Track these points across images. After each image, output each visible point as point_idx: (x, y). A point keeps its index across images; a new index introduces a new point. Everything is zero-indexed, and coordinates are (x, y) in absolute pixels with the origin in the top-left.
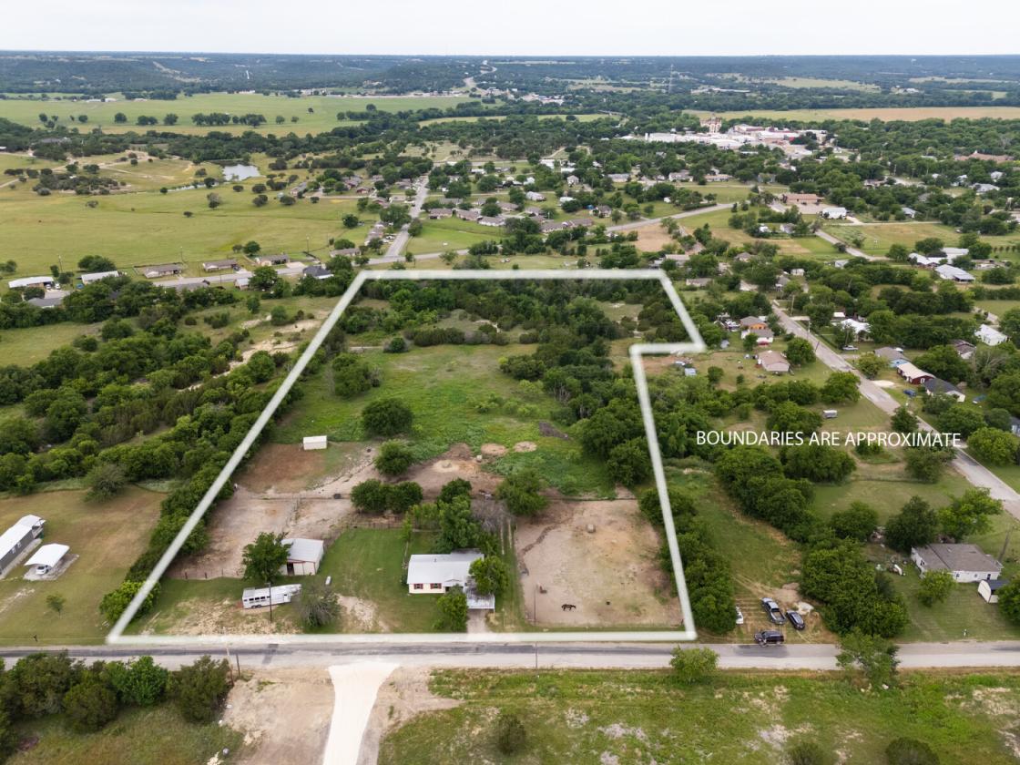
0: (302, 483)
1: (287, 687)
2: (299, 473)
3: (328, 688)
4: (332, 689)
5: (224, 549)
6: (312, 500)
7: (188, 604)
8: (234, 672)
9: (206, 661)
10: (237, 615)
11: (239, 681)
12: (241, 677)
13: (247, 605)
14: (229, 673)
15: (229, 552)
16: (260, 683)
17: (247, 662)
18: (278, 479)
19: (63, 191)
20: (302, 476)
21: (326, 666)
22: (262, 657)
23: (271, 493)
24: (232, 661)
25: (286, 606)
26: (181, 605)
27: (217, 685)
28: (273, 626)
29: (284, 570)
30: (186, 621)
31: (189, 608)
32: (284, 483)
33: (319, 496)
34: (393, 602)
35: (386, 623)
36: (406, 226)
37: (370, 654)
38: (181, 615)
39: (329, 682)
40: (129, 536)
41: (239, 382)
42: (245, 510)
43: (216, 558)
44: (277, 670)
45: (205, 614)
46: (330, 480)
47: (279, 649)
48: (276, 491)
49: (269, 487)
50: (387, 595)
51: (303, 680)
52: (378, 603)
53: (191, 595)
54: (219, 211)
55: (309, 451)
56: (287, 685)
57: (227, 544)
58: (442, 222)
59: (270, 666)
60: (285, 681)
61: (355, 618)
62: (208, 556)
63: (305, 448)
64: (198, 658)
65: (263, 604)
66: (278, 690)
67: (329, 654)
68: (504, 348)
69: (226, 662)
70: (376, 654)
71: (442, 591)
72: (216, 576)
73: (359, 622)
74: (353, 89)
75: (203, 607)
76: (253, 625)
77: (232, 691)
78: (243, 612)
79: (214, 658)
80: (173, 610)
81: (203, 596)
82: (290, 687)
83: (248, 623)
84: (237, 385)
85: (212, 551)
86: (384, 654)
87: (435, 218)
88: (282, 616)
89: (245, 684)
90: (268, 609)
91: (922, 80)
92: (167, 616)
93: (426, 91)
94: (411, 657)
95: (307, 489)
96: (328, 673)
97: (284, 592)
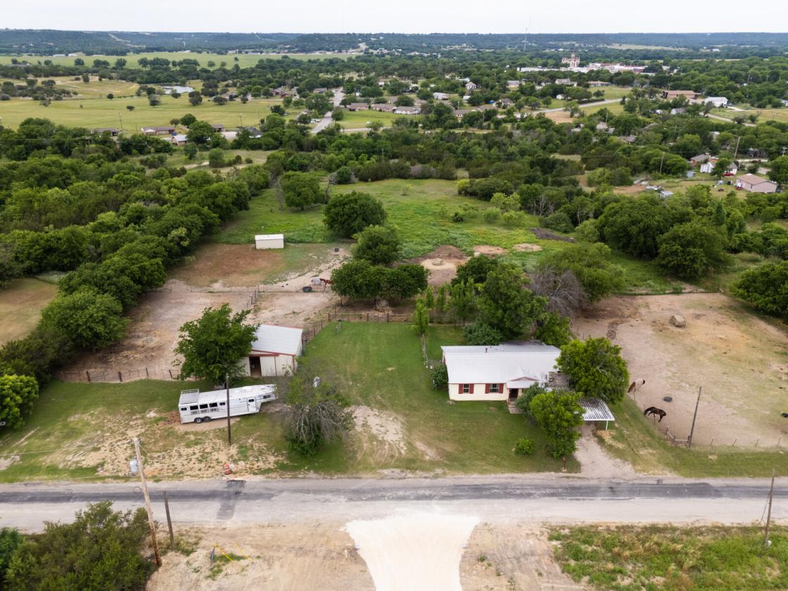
0: (258, 277)
1: (270, 566)
2: (253, 268)
3: (355, 568)
4: (365, 571)
5: (152, 344)
6: (274, 294)
7: (86, 417)
8: (161, 536)
9: (103, 513)
10: (170, 434)
11: (171, 554)
12: (174, 545)
13: (187, 416)
14: (149, 539)
15: (159, 348)
16: (213, 558)
17: (186, 516)
18: (226, 274)
19: (21, 98)
20: (257, 272)
21: (342, 524)
22: (215, 506)
23: (217, 286)
24: (157, 513)
25: (252, 420)
26: (74, 419)
27: (121, 565)
28: (234, 450)
29: (245, 366)
30: (79, 443)
31: (88, 424)
32: (234, 277)
33: (282, 289)
34: (428, 412)
35: (429, 444)
36: (329, 114)
37: (419, 498)
38: (72, 433)
39: (353, 552)
40: (11, 329)
41: (175, 187)
42: (183, 303)
43: (138, 356)
44: (246, 532)
45: (113, 432)
46: (293, 275)
47: (245, 491)
48: (224, 285)
49: (216, 281)
50: (416, 404)
51: (301, 551)
52: (405, 415)
53: (94, 404)
54: (158, 108)
55: (262, 250)
56: (269, 562)
57: (156, 339)
58: (361, 113)
59: (233, 523)
60: (266, 553)
61: (373, 438)
62: (126, 353)
63: (258, 247)
64: (83, 507)
65: (213, 415)
66: (253, 573)
67: (342, 499)
68: (455, 181)
69: (142, 516)
70: (429, 497)
71: (504, 396)
72: (136, 378)
73: (382, 442)
74: (271, 50)
75: (111, 421)
76: (197, 449)
77: (155, 576)
78: (181, 429)
79: (117, 507)
80: (59, 426)
81: (113, 406)
82: (277, 565)
83: (188, 446)
84: (173, 190)
85: (132, 347)
86: (444, 498)
87: (354, 110)
88: (248, 435)
89: (184, 559)
90: (224, 424)
91: (721, 46)
92: (48, 435)
93: (328, 50)
94: (497, 504)
95: (265, 283)
96: (347, 536)
97: (250, 396)
